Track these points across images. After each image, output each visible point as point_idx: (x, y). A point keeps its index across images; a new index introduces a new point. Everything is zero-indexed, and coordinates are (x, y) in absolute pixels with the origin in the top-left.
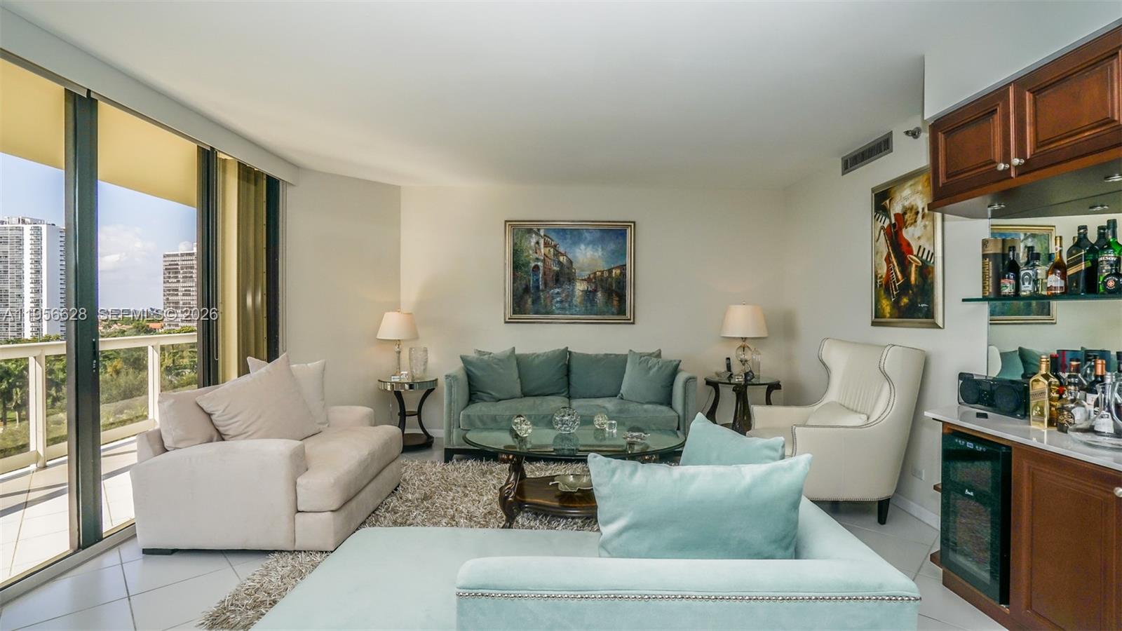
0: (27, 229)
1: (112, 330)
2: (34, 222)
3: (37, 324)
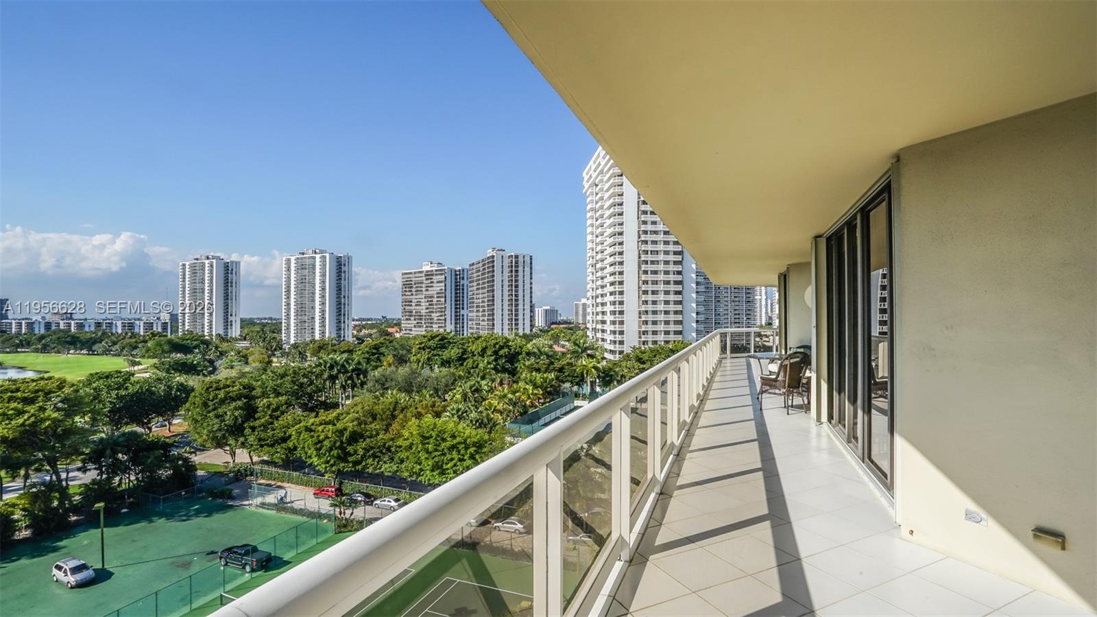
0: (318, 256)
2: (322, 252)
3: (323, 329)
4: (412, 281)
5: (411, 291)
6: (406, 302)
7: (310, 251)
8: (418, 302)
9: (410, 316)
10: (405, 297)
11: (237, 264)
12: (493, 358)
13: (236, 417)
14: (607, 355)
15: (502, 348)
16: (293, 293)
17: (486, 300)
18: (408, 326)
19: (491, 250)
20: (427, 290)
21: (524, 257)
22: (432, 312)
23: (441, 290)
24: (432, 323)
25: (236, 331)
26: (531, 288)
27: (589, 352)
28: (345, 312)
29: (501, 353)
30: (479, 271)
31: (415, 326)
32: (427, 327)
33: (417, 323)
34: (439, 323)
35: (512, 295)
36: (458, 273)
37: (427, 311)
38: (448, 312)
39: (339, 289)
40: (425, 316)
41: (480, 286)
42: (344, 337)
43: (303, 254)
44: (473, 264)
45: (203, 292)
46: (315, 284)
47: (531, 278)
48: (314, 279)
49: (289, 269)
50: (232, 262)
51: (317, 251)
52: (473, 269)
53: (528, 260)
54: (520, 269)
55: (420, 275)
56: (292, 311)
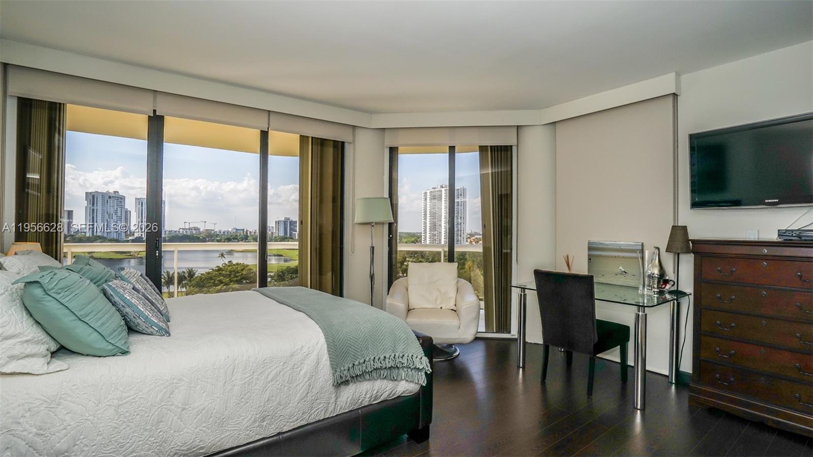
7: (439, 187)
43: (434, 188)
46: (441, 209)
49: (426, 200)
56: (428, 227)
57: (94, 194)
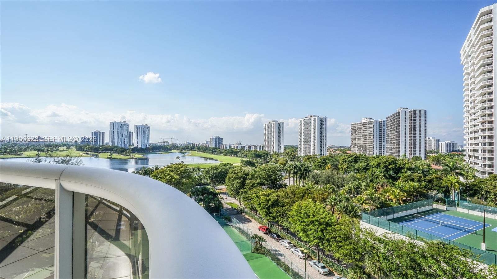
0: (312, 118)
1: (336, 153)
2: (314, 116)
3: (314, 150)
4: (356, 128)
5: (355, 133)
6: (353, 138)
7: (310, 116)
8: (359, 138)
9: (355, 145)
10: (352, 136)
11: (283, 123)
12: (384, 169)
13: (237, 186)
14: (477, 174)
15: (390, 164)
16: (302, 135)
17: (395, 137)
18: (354, 150)
19: (399, 109)
20: (364, 132)
21: (420, 111)
22: (366, 143)
23: (371, 132)
24: (366, 149)
25: (282, 151)
26: (425, 129)
27: (457, 171)
28: (324, 143)
29: (390, 167)
30: (391, 121)
31: (357, 151)
32: (363, 151)
33: (359, 149)
34: (370, 149)
35: (412, 134)
36: (381, 123)
37: (364, 143)
38: (375, 144)
39: (321, 133)
40: (363, 145)
41: (392, 129)
42: (323, 154)
43: (307, 118)
44: (388, 118)
45: (271, 135)
46: (311, 131)
47: (426, 124)
48: (311, 128)
49: (301, 125)
50: (281, 123)
51: (313, 116)
52: (388, 120)
53: (423, 113)
54: (418, 118)
55: (361, 125)
56: (302, 142)
57: (113, 123)
